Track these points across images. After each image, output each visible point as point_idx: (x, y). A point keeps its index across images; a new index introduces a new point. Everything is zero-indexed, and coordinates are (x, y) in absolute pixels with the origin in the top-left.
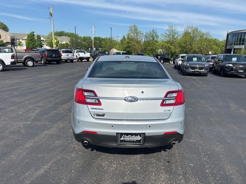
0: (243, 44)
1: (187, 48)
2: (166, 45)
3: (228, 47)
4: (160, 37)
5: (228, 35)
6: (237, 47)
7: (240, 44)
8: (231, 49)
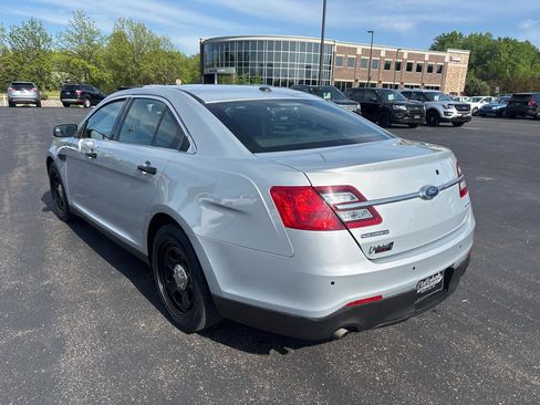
0: (232, 65)
1: (129, 69)
2: (75, 60)
3: (207, 71)
4: (54, 40)
5: (202, 46)
6: (222, 70)
7: (227, 65)
8: (213, 75)
